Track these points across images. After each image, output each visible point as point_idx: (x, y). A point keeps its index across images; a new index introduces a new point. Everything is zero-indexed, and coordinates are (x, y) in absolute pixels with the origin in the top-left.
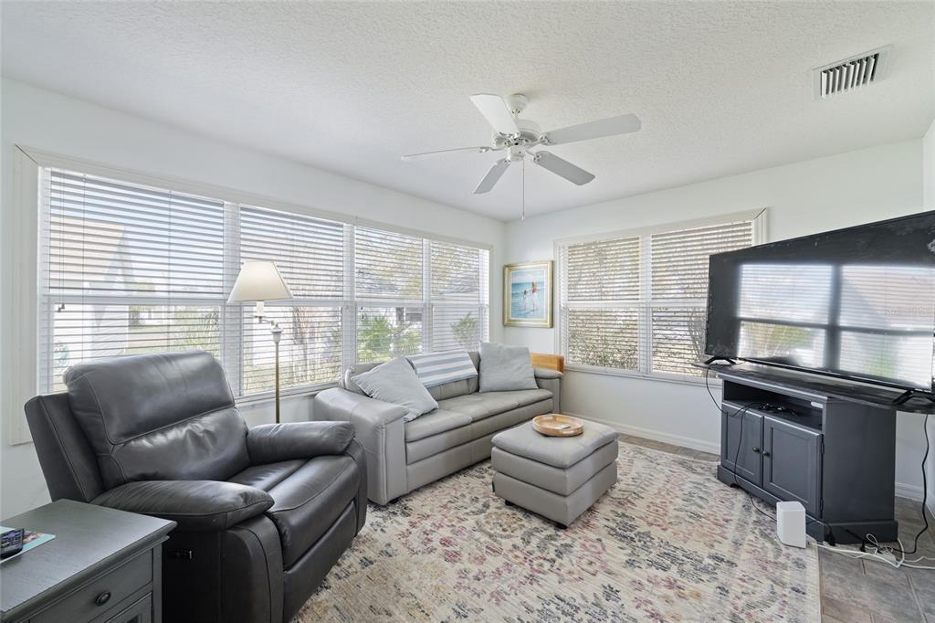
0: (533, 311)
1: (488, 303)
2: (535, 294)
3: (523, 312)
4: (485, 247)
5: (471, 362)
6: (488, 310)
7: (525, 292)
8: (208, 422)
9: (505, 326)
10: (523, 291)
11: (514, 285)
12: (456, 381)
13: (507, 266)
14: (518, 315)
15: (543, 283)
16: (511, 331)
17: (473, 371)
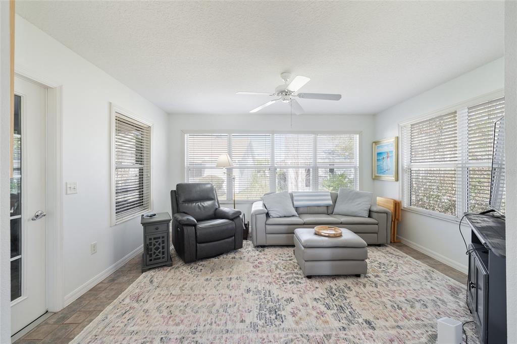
0: (387, 170)
1: (358, 165)
2: (389, 159)
3: (382, 171)
4: (355, 133)
5: (330, 197)
6: (358, 170)
7: (383, 158)
8: (207, 203)
9: (374, 179)
10: (382, 157)
11: (379, 154)
12: (319, 206)
13: (373, 142)
14: (380, 173)
15: (392, 151)
16: (377, 182)
17: (330, 202)
